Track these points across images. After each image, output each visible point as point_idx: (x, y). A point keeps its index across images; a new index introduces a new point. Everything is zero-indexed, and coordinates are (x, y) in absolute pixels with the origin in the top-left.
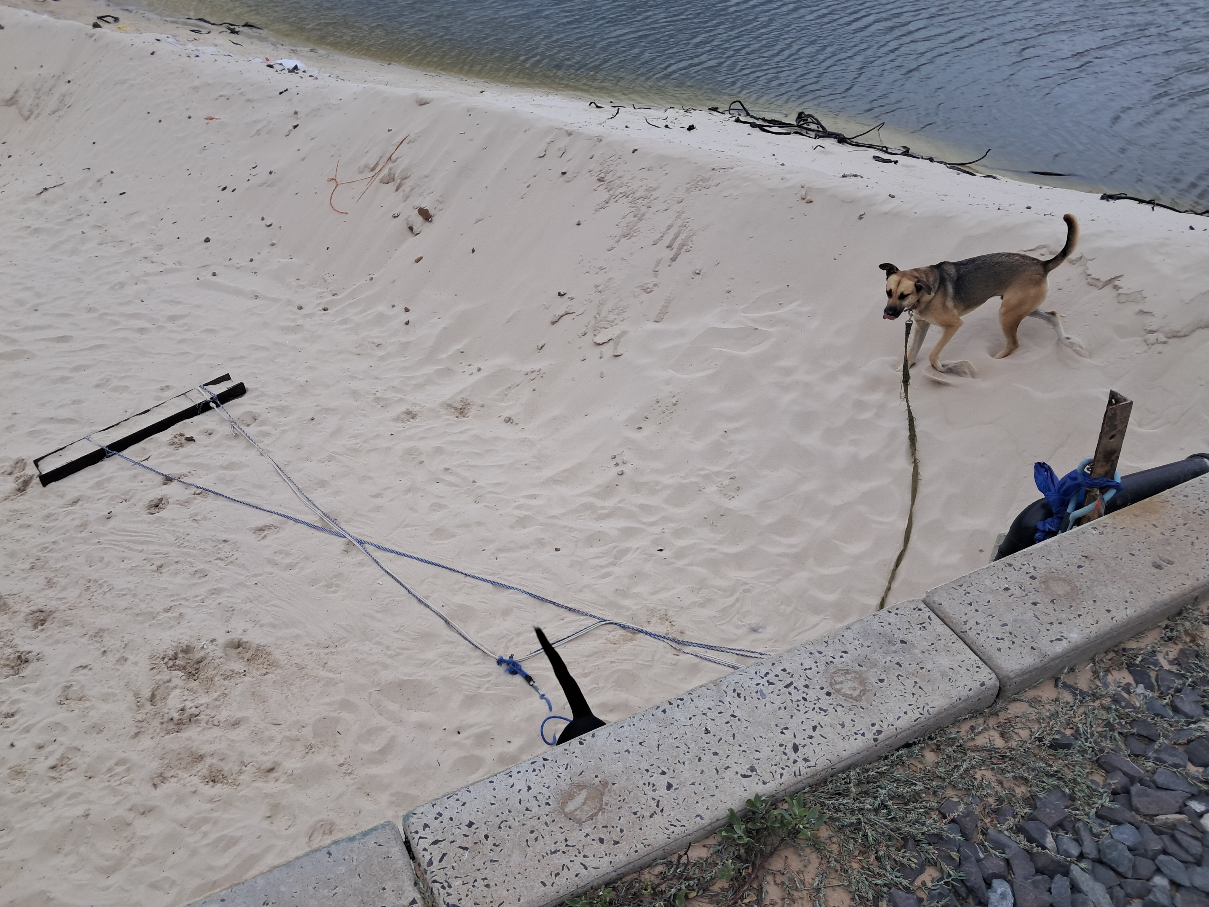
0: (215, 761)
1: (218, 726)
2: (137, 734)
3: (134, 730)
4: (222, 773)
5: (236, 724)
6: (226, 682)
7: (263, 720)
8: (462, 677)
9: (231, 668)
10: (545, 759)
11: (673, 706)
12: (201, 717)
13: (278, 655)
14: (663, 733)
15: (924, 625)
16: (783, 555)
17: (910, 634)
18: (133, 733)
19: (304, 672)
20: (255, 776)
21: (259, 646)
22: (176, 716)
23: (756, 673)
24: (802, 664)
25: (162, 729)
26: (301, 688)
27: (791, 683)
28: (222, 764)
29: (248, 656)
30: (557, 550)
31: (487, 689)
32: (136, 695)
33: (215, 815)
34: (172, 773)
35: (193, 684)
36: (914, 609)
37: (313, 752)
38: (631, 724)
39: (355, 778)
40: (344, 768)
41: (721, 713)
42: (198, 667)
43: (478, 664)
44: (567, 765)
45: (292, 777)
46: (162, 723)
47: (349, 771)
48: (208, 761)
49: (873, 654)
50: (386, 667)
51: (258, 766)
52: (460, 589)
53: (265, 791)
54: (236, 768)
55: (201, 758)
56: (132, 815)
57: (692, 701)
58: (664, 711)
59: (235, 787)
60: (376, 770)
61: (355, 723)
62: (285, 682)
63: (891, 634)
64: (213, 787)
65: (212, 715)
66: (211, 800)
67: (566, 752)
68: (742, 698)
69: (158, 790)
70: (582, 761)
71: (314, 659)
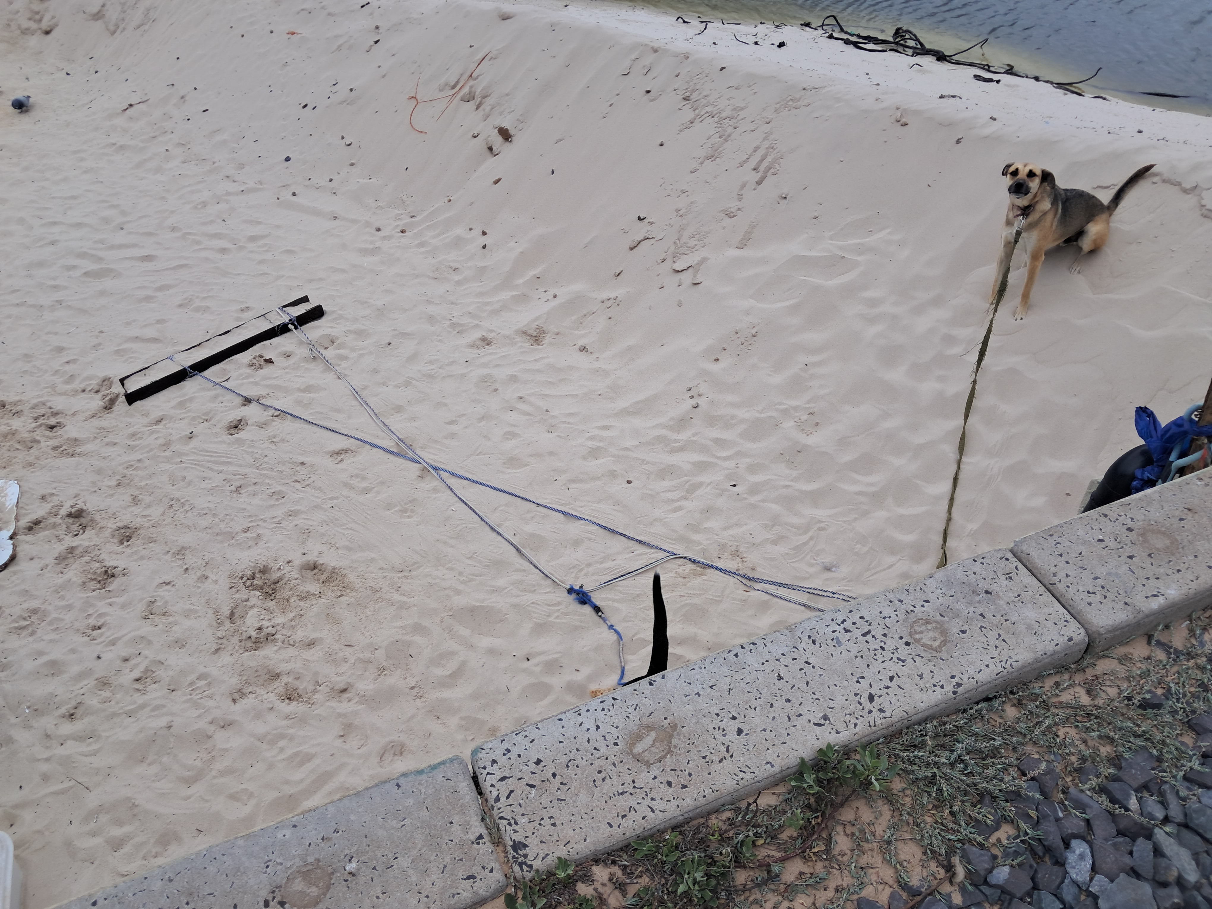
0: (290, 680)
1: (294, 645)
2: (217, 650)
3: (215, 646)
4: (298, 691)
5: (311, 644)
6: (302, 603)
7: (337, 641)
8: (532, 605)
9: (307, 590)
10: (614, 699)
11: (745, 650)
12: (277, 636)
13: (352, 577)
14: (734, 678)
15: (1010, 575)
16: (861, 493)
17: (996, 585)
18: (213, 650)
19: (378, 595)
20: (329, 696)
21: (334, 568)
22: (254, 634)
23: (832, 620)
24: (881, 612)
25: (240, 646)
26: (374, 610)
27: (869, 632)
28: (297, 683)
29: (323, 577)
30: (629, 482)
31: (557, 617)
32: (216, 612)
33: (291, 731)
34: (250, 689)
35: (270, 604)
36: (1001, 559)
37: (385, 675)
38: (702, 667)
39: (426, 701)
40: (416, 690)
41: (795, 659)
42: (274, 587)
43: (548, 593)
44: (637, 705)
45: (364, 699)
46: (241, 641)
47: (419, 694)
48: (285, 679)
49: (955, 604)
50: (458, 592)
51: (331, 686)
52: (532, 518)
53: (338, 711)
54: (311, 688)
55: (277, 676)
56: (212, 728)
57: (766, 646)
58: (736, 655)
59: (310, 706)
60: (446, 694)
61: (427, 647)
62: (360, 604)
63: (975, 584)
64: (289, 704)
65: (288, 634)
66: (287, 717)
67: (636, 692)
68: (818, 645)
69: (237, 705)
70: (651, 703)
71: (388, 582)
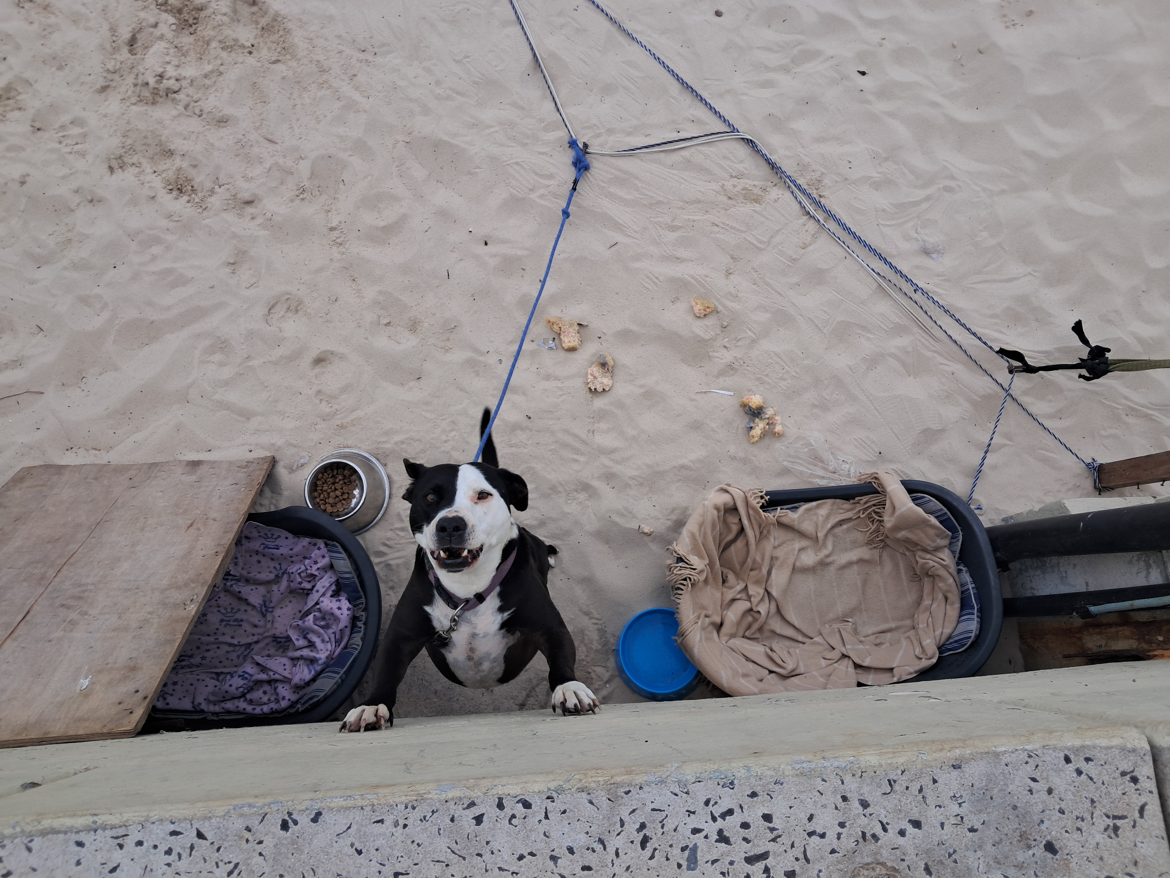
0: (185, 165)
1: (200, 116)
2: (104, 89)
3: (101, 82)
4: (193, 183)
5: (223, 121)
6: (224, 54)
7: (257, 129)
9: (234, 36)
10: (200, 835)
11: (502, 814)
12: (181, 96)
13: (298, 38)
14: (451, 870)
15: (1119, 823)
17: (1076, 835)
18: (98, 86)
19: (325, 77)
20: (228, 204)
21: (277, 15)
22: (152, 81)
23: (707, 803)
24: (811, 818)
25: (134, 92)
26: (315, 99)
27: (764, 856)
28: (192, 173)
29: (263, 22)
30: (718, 14)
32: (113, 30)
33: (170, 238)
34: (134, 160)
35: (186, 40)
36: (1123, 774)
37: (303, 199)
38: (401, 822)
39: (343, 253)
40: (336, 233)
42: (196, 16)
45: (269, 223)
46: (135, 85)
47: (338, 241)
48: (178, 162)
50: (426, 111)
51: (234, 193)
53: (233, 229)
54: (208, 185)
55: (170, 153)
56: (77, 199)
57: (547, 817)
58: (479, 820)
59: (200, 210)
60: (370, 252)
61: (366, 177)
62: (299, 82)
64: (176, 198)
65: (196, 97)
66: (169, 217)
68: (648, 852)
69: (114, 176)
71: (342, 62)
